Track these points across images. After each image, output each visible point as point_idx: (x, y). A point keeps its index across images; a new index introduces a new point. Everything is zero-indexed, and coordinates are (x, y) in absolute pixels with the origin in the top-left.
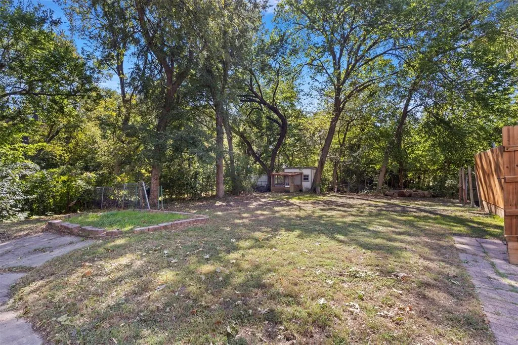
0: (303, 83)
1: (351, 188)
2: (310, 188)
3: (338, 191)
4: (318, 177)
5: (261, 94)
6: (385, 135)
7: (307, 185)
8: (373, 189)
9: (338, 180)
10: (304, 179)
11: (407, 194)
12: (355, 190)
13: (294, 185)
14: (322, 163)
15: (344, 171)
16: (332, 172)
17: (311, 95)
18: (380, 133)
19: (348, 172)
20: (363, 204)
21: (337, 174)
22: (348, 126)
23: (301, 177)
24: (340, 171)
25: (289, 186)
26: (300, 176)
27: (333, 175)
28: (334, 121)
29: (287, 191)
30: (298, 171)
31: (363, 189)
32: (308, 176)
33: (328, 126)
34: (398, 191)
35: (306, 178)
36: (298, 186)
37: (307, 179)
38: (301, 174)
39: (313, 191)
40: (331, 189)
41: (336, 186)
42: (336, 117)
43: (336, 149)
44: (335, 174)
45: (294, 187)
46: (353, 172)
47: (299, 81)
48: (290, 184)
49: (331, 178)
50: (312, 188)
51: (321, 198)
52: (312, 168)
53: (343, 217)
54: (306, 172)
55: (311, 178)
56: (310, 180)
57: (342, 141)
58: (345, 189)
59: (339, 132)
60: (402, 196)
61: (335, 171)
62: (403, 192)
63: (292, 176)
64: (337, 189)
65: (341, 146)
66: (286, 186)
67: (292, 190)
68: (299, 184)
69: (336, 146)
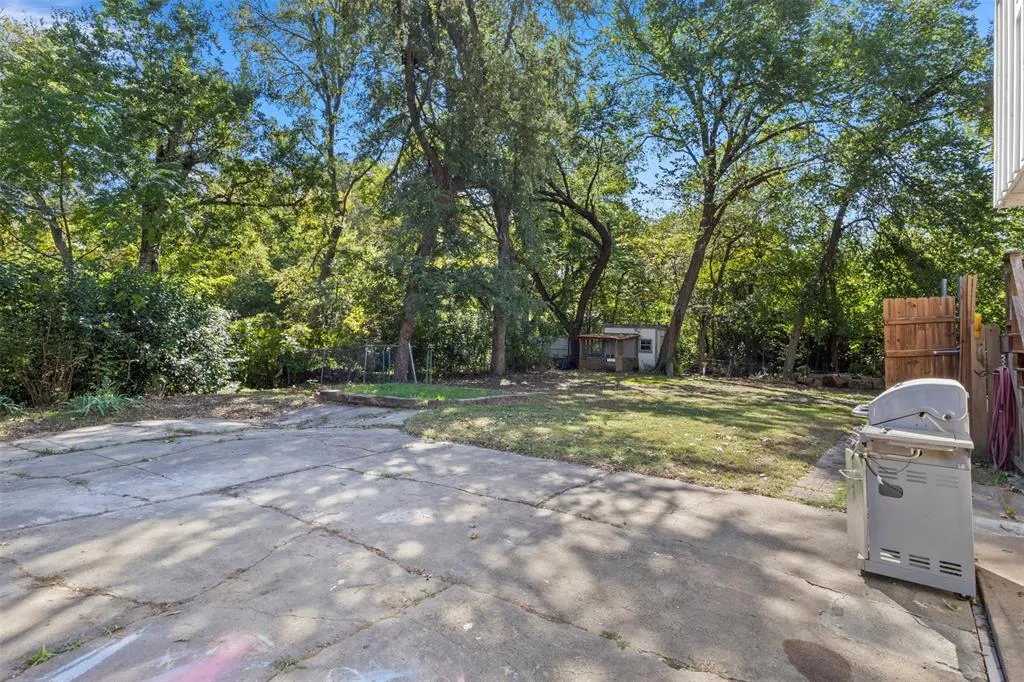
0: (645, 168)
1: (734, 370)
2: (654, 364)
3: (708, 373)
4: (671, 345)
5: (568, 191)
6: (799, 269)
7: (647, 359)
8: (777, 371)
9: (707, 351)
10: (643, 348)
11: (840, 382)
12: (742, 373)
13: (623, 359)
14: (678, 319)
15: (721, 335)
16: (696, 336)
17: (659, 193)
18: (790, 266)
19: (729, 335)
20: (749, 392)
21: (707, 340)
22: (729, 246)
23: (637, 342)
24: (713, 334)
25: (614, 360)
26: (633, 342)
27: (698, 342)
28: (702, 241)
29: (611, 370)
30: (631, 331)
31: (757, 370)
32: (649, 342)
33: (690, 252)
34: (822, 376)
35: (646, 346)
36: (630, 360)
37: (649, 348)
38: (637, 337)
39: (661, 370)
40: (694, 370)
41: (705, 364)
42: (705, 235)
43: (706, 290)
44: (702, 341)
45: (624, 362)
46: (740, 338)
47: (635, 163)
48: (617, 356)
49: (694, 349)
50: (657, 365)
51: (674, 381)
52: (658, 327)
53: (711, 404)
54: (647, 334)
55: (656, 346)
56: (653, 350)
57: (716, 275)
58: (723, 371)
59: (711, 258)
60: (830, 385)
61: (702, 332)
62: (831, 378)
63: (620, 341)
64: (707, 369)
65: (716, 286)
66: (609, 360)
67: (619, 368)
68: (633, 356)
69: (706, 286)
